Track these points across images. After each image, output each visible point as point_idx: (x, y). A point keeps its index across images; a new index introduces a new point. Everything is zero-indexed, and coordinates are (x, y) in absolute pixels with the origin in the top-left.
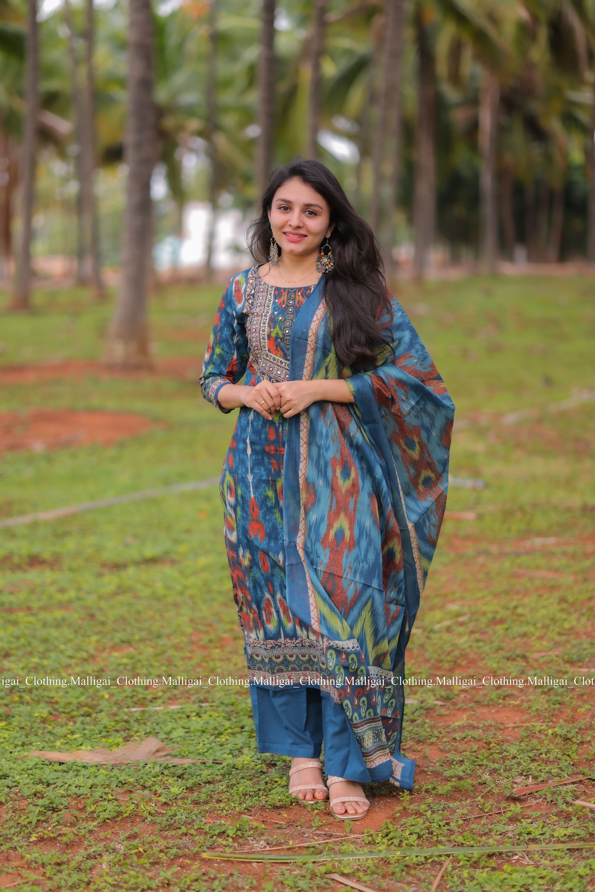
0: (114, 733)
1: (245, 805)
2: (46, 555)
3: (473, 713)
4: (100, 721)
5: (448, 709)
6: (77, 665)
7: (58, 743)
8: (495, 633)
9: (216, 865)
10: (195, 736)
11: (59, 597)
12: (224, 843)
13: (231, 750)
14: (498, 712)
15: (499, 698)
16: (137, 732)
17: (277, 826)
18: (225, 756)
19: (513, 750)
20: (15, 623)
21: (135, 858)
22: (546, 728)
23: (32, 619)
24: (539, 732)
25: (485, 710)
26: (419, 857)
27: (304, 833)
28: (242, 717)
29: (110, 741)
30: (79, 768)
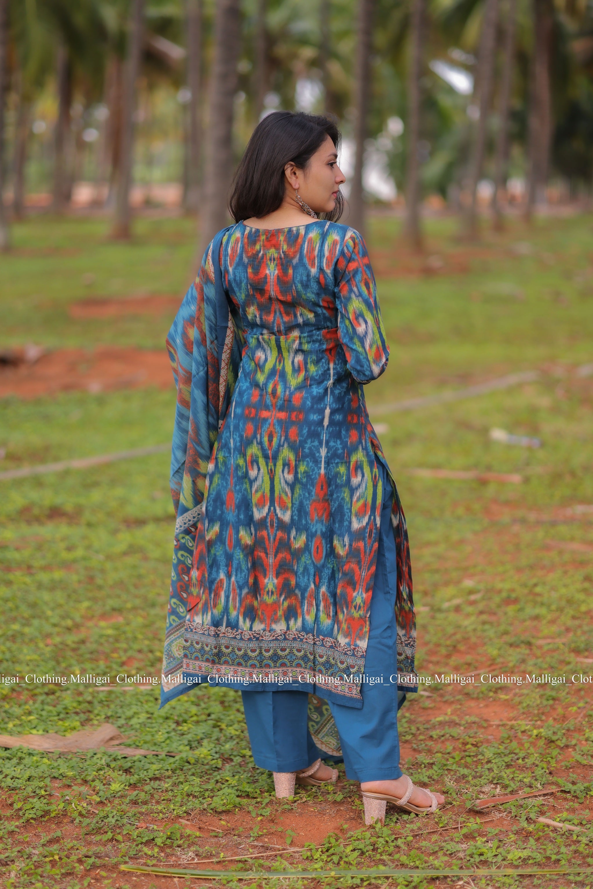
0: (73, 715)
1: (184, 808)
2: (69, 507)
3: (459, 706)
4: (62, 701)
5: (434, 701)
6: (58, 634)
7: (10, 725)
8: (505, 614)
9: (134, 878)
10: (156, 722)
11: (65, 555)
12: (149, 853)
13: (189, 741)
14: (486, 706)
15: (490, 691)
16: (98, 715)
17: (214, 834)
18: (181, 748)
19: (489, 753)
20: (9, 583)
21: (48, 867)
22: (532, 728)
23: (28, 580)
24: (523, 732)
25: (473, 704)
26: (354, 879)
27: (240, 844)
28: (212, 703)
29: (67, 724)
30: (24, 755)
